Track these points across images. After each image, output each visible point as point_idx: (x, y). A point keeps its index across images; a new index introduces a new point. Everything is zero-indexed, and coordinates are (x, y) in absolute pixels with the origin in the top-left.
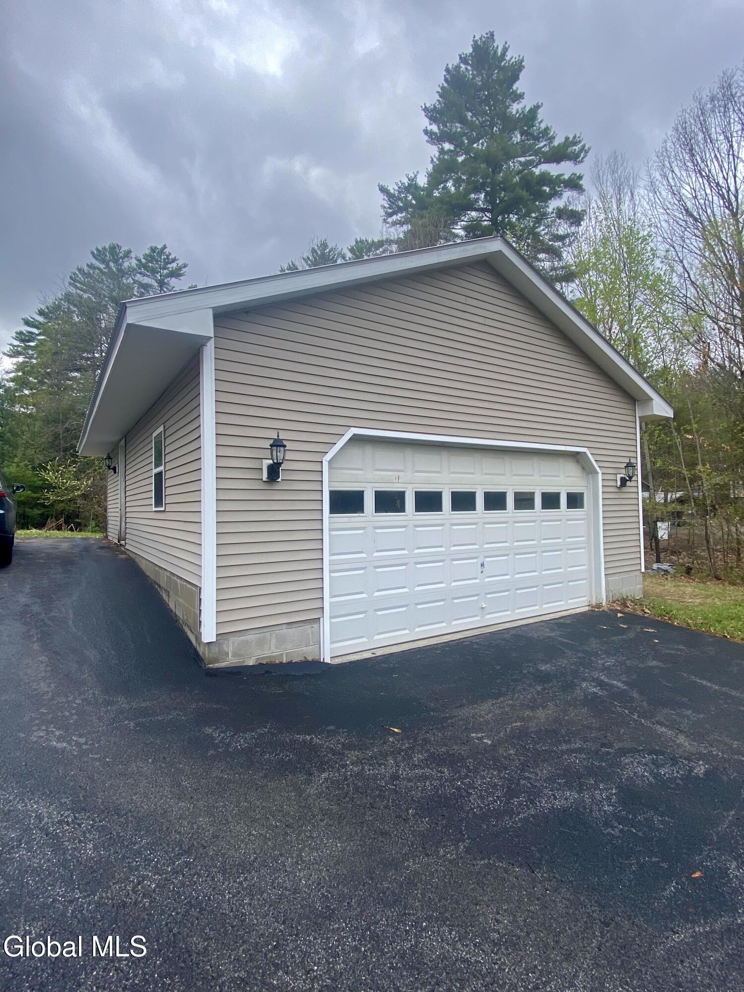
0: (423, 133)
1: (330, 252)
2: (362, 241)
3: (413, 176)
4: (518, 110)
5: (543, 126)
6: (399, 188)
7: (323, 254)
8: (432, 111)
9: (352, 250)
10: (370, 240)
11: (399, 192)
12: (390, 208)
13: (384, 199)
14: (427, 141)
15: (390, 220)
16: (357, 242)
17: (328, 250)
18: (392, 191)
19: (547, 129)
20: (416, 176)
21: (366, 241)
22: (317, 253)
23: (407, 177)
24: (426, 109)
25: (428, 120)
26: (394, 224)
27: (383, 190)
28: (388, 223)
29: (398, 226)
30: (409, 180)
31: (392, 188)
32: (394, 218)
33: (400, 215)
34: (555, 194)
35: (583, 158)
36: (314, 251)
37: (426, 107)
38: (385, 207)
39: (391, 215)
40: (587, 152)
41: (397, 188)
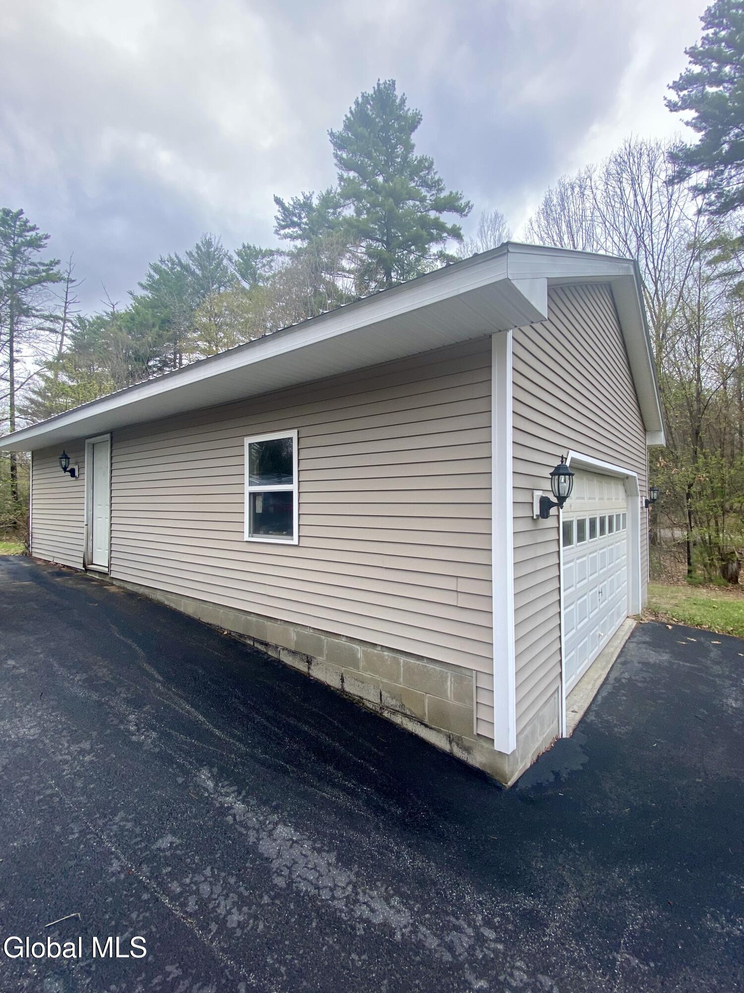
0: (333, 156)
1: (215, 251)
2: (249, 247)
3: (308, 195)
4: (417, 157)
5: (437, 178)
6: (294, 203)
7: (208, 253)
8: (338, 138)
9: (239, 254)
10: (257, 247)
11: (294, 208)
12: (283, 221)
13: (279, 211)
14: (336, 165)
15: (282, 232)
16: (244, 247)
17: (213, 249)
18: (287, 205)
19: (439, 180)
20: (311, 195)
21: (254, 247)
22: (201, 250)
23: (303, 195)
24: (332, 134)
25: (332, 145)
26: (286, 236)
27: (278, 201)
28: (279, 234)
29: (289, 239)
30: (305, 198)
31: (288, 202)
32: (287, 231)
33: (292, 229)
34: (438, 239)
35: (468, 213)
36: (198, 247)
37: (332, 132)
38: (278, 219)
39: (284, 227)
40: (471, 208)
41: (292, 203)
